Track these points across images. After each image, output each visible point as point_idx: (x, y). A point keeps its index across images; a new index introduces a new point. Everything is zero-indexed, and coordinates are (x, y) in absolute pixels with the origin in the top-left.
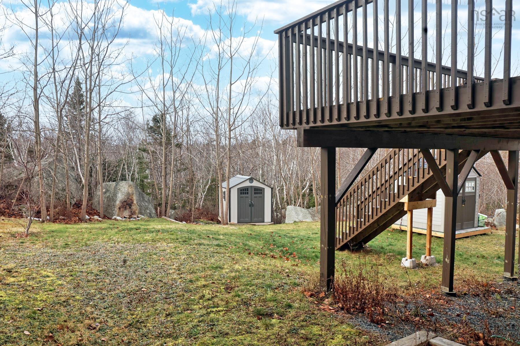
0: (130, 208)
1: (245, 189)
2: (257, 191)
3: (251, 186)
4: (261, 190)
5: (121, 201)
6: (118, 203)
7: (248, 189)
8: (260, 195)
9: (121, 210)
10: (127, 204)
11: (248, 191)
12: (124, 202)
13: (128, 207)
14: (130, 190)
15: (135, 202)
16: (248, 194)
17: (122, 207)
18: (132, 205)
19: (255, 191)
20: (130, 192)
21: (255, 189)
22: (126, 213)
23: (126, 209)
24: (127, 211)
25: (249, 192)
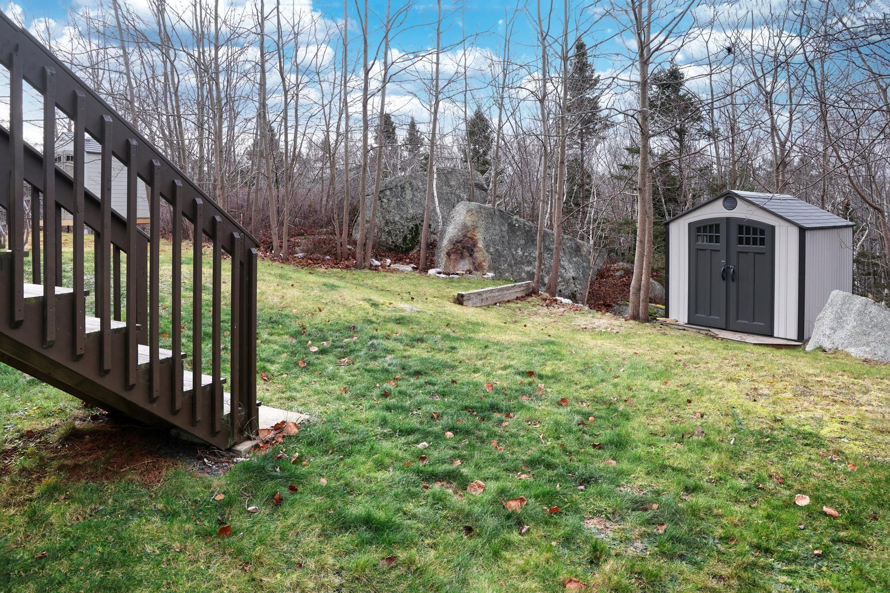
0: (471, 255)
1: (711, 226)
2: (748, 233)
3: (728, 219)
4: (762, 232)
5: (450, 241)
6: (445, 242)
7: (718, 226)
8: (758, 247)
9: (453, 257)
10: (463, 248)
11: (717, 231)
12: (457, 242)
13: (466, 254)
14: (468, 218)
15: (480, 244)
16: (717, 241)
17: (454, 253)
18: (476, 250)
19: (741, 232)
20: (469, 224)
21: (740, 228)
22: (464, 265)
23: (462, 257)
24: (467, 261)
25: (722, 234)
